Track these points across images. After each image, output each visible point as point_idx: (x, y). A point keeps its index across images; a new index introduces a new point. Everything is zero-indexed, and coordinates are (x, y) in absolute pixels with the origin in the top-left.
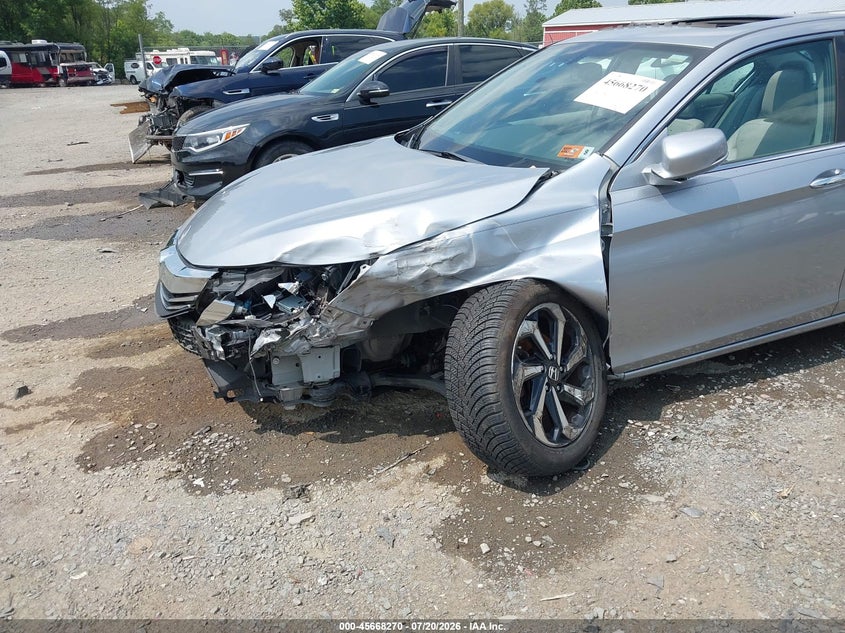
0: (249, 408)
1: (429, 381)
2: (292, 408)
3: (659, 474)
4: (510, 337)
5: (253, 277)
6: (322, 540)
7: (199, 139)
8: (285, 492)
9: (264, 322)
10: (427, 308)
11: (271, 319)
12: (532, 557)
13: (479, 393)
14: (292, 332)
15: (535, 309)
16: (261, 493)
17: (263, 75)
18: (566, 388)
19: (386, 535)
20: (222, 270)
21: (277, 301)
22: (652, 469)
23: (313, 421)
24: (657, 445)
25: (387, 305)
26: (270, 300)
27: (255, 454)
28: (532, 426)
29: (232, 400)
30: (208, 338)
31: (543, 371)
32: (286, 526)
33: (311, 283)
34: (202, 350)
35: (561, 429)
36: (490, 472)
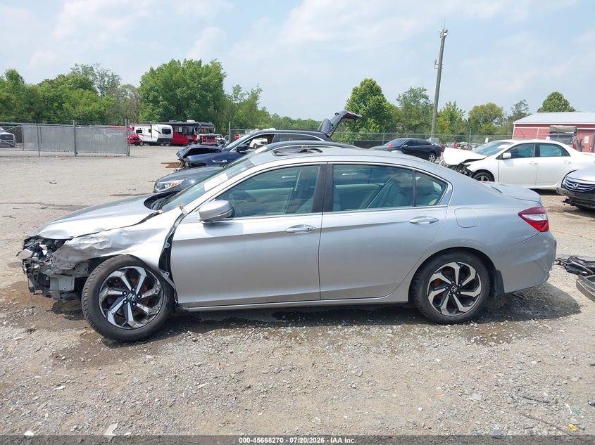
15: (126, 268)
17: (237, 153)
18: (139, 305)
19: (38, 348)
22: (165, 348)
24: (183, 341)
25: (77, 259)
26: (45, 252)
28: (107, 316)
31: (124, 295)
32: (12, 339)
35: (127, 322)
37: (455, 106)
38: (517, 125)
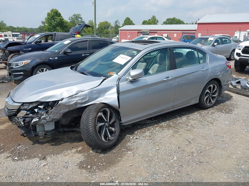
0: (30, 139)
1: (78, 129)
2: (42, 138)
3: (132, 147)
4: (96, 117)
5: (31, 105)
6: (49, 169)
7: (16, 64)
8: (40, 159)
9: (35, 116)
10: (77, 110)
11: (36, 115)
12: (100, 168)
13: (88, 130)
14: (42, 118)
15: (102, 110)
16: (33, 159)
17: (36, 45)
18: (110, 128)
19: (65, 166)
20: (23, 103)
21: (38, 110)
22: (130, 146)
23: (48, 141)
24: (132, 140)
25: (66, 110)
26: (36, 110)
27: (32, 150)
28: (101, 138)
29: (26, 136)
30: (19, 120)
31: (104, 124)
32: (40, 167)
33: (46, 106)
34: (18, 124)
35: (109, 138)
36: (92, 150)
37: (92, 22)
38: (120, 30)
